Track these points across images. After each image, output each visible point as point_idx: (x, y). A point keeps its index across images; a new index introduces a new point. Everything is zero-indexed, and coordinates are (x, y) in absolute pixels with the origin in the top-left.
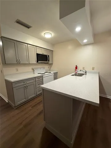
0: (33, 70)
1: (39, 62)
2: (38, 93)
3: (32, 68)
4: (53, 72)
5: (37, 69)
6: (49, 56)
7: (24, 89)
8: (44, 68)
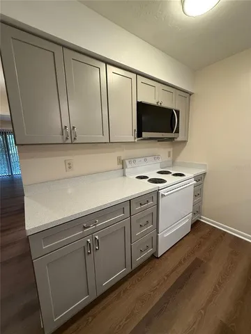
0: (122, 163)
1: (145, 135)
2: (139, 259)
3: (119, 159)
4: (192, 175)
5: (134, 162)
6: (178, 112)
7: (86, 254)
8: (156, 157)
